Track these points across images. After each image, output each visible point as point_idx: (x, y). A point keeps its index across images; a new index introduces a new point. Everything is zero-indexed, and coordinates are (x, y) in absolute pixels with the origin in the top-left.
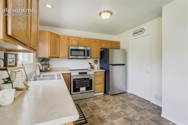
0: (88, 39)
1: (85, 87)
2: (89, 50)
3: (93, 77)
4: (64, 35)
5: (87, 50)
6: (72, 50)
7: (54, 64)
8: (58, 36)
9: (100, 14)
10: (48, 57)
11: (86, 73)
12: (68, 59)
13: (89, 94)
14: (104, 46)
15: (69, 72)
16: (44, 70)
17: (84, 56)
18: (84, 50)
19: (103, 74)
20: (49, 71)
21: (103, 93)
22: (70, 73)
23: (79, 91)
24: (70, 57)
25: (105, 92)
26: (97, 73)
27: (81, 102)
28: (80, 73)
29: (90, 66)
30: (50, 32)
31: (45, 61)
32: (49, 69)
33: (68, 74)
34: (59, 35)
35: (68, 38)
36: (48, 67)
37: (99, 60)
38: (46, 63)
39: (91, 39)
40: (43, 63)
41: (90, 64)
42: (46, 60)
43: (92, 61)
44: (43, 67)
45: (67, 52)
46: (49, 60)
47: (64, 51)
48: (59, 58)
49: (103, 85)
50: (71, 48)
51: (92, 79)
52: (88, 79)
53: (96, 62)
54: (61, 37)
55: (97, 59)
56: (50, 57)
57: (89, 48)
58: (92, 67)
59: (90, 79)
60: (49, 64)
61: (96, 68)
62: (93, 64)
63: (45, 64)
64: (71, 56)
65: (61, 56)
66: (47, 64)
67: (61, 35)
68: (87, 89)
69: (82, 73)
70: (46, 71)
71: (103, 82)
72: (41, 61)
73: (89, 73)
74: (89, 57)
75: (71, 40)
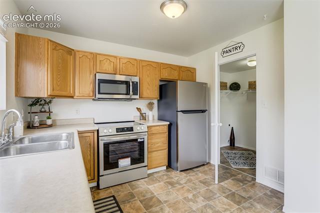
0: (136, 60)
1: (129, 159)
2: (137, 82)
3: (146, 137)
5: (133, 82)
6: (101, 81)
7: (61, 110)
8: (70, 51)
9: (162, 6)
10: (46, 96)
11: (131, 129)
12: (93, 99)
13: (139, 171)
14: (166, 75)
15: (96, 127)
16: (37, 124)
17: (128, 94)
18: (127, 83)
19: (166, 129)
20: (50, 126)
21: (165, 168)
22: (98, 131)
23: (117, 167)
24: (98, 96)
25: (169, 166)
26: (153, 128)
27: (122, 189)
28: (118, 130)
29: (138, 114)
30: (51, 41)
31: (40, 105)
32: (49, 122)
33: (93, 132)
34: (73, 50)
35: (94, 56)
36: (49, 118)
37: (155, 102)
38: (43, 110)
39: (141, 60)
40: (36, 108)
41: (139, 109)
42: (43, 102)
43: (142, 104)
44: (37, 117)
45: (92, 85)
46: (50, 102)
47: (84, 84)
48: (72, 97)
49: (166, 151)
50: (99, 76)
51: (143, 142)
52: (136, 140)
53: (150, 106)
54: (77, 53)
55: (152, 101)
56: (53, 97)
57: (136, 79)
58: (143, 117)
59: (139, 140)
60: (50, 112)
61: (151, 118)
62: (145, 110)
63: (41, 112)
64: (99, 93)
65: (77, 94)
66: (45, 112)
67: (78, 49)
68: (134, 162)
69: (123, 130)
70: (43, 125)
71: (167, 145)
72: (31, 105)
73: (137, 129)
74: (137, 97)
75: (100, 61)
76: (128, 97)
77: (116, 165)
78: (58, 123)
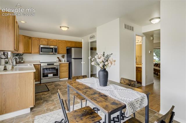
0: (56, 40)
1: (52, 74)
3: (59, 67)
4: (36, 37)
5: (55, 48)
6: (42, 48)
7: (27, 58)
8: (30, 38)
10: (22, 53)
11: (53, 64)
12: (40, 54)
13: (56, 79)
14: (69, 45)
15: (40, 63)
17: (52, 52)
18: (52, 48)
19: (68, 65)
20: (23, 63)
22: (40, 64)
23: (48, 76)
25: (69, 78)
26: (62, 64)
28: (48, 64)
29: (58, 59)
30: (23, 35)
31: (19, 56)
32: (22, 61)
33: (39, 65)
34: (31, 37)
35: (39, 39)
36: (22, 60)
37: (66, 55)
38: (20, 57)
39: (58, 40)
41: (58, 58)
42: (20, 55)
43: (60, 56)
45: (38, 49)
46: (23, 55)
47: (35, 49)
48: (31, 53)
49: (67, 73)
50: (42, 46)
51: (58, 69)
53: (63, 57)
54: (33, 38)
55: (64, 55)
56: (24, 53)
57: (56, 47)
58: (60, 61)
59: (56, 68)
60: (22, 58)
61: (63, 61)
62: (61, 58)
64: (41, 52)
65: (33, 52)
66: (21, 58)
67: (33, 37)
68: (54, 75)
69: (50, 64)
70: (20, 63)
71: (68, 71)
72: (16, 56)
73: (55, 64)
74: (57, 53)
75: (42, 41)
76: (53, 53)
77: (47, 76)
78: (25, 62)
